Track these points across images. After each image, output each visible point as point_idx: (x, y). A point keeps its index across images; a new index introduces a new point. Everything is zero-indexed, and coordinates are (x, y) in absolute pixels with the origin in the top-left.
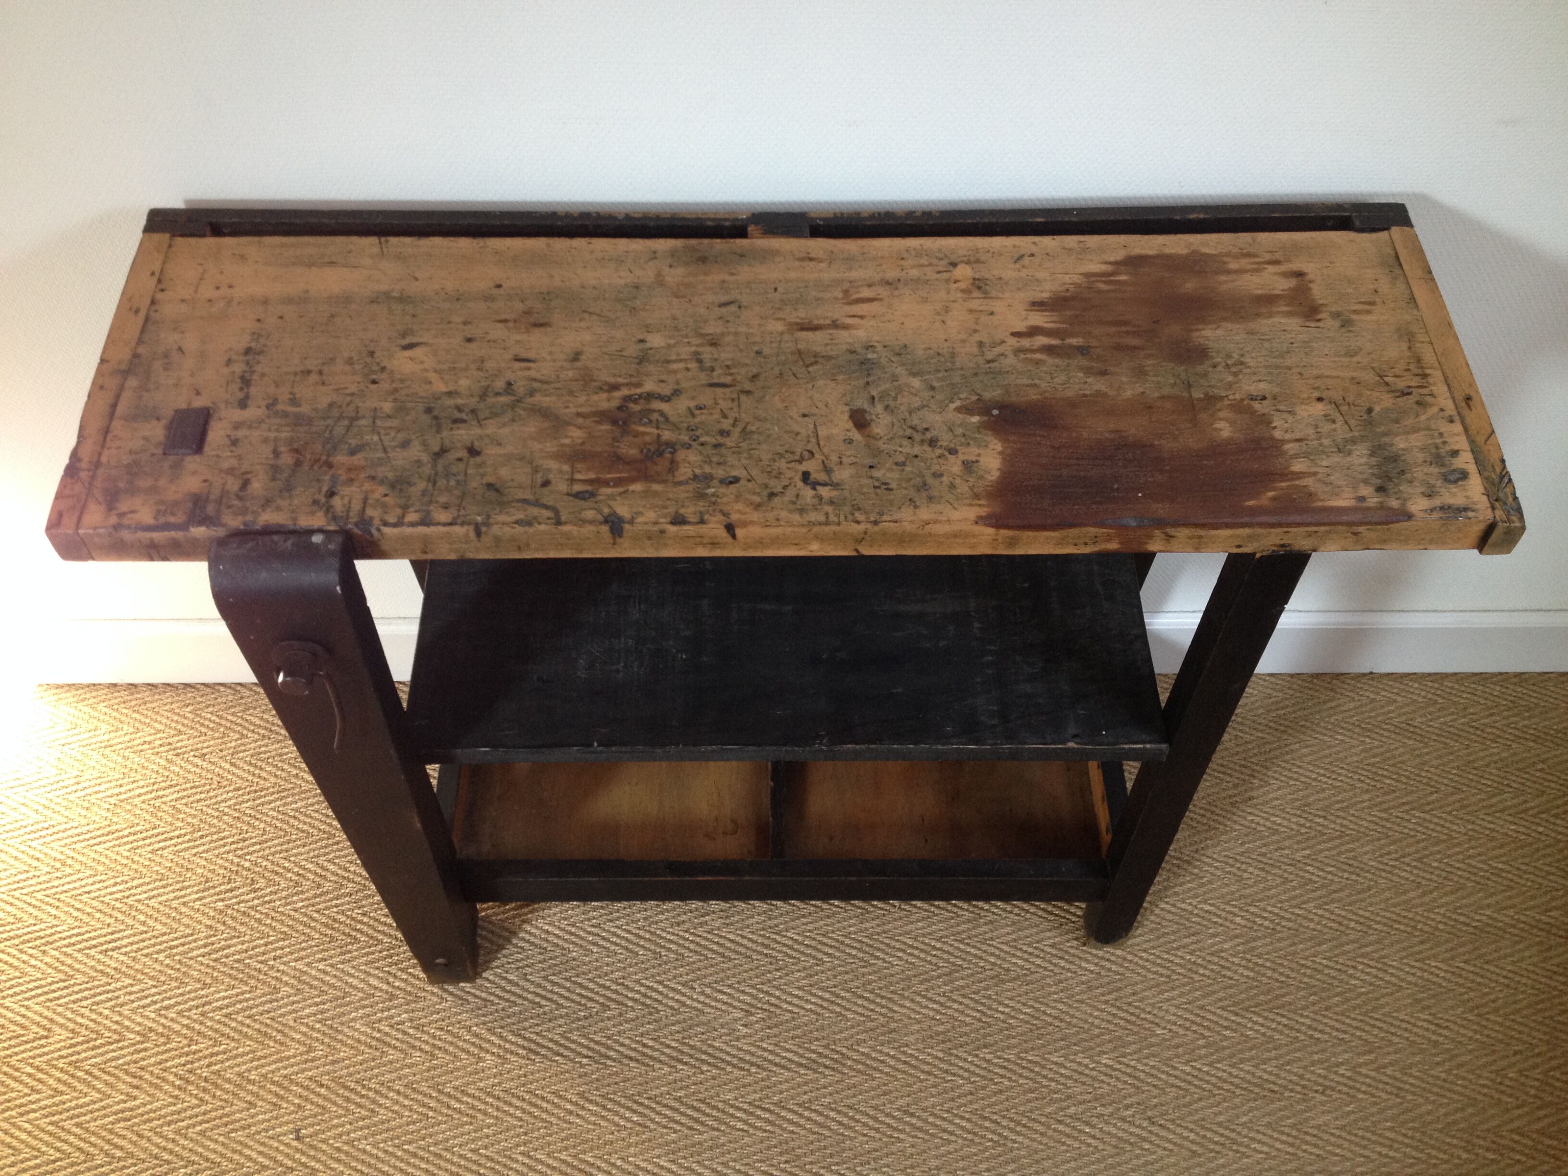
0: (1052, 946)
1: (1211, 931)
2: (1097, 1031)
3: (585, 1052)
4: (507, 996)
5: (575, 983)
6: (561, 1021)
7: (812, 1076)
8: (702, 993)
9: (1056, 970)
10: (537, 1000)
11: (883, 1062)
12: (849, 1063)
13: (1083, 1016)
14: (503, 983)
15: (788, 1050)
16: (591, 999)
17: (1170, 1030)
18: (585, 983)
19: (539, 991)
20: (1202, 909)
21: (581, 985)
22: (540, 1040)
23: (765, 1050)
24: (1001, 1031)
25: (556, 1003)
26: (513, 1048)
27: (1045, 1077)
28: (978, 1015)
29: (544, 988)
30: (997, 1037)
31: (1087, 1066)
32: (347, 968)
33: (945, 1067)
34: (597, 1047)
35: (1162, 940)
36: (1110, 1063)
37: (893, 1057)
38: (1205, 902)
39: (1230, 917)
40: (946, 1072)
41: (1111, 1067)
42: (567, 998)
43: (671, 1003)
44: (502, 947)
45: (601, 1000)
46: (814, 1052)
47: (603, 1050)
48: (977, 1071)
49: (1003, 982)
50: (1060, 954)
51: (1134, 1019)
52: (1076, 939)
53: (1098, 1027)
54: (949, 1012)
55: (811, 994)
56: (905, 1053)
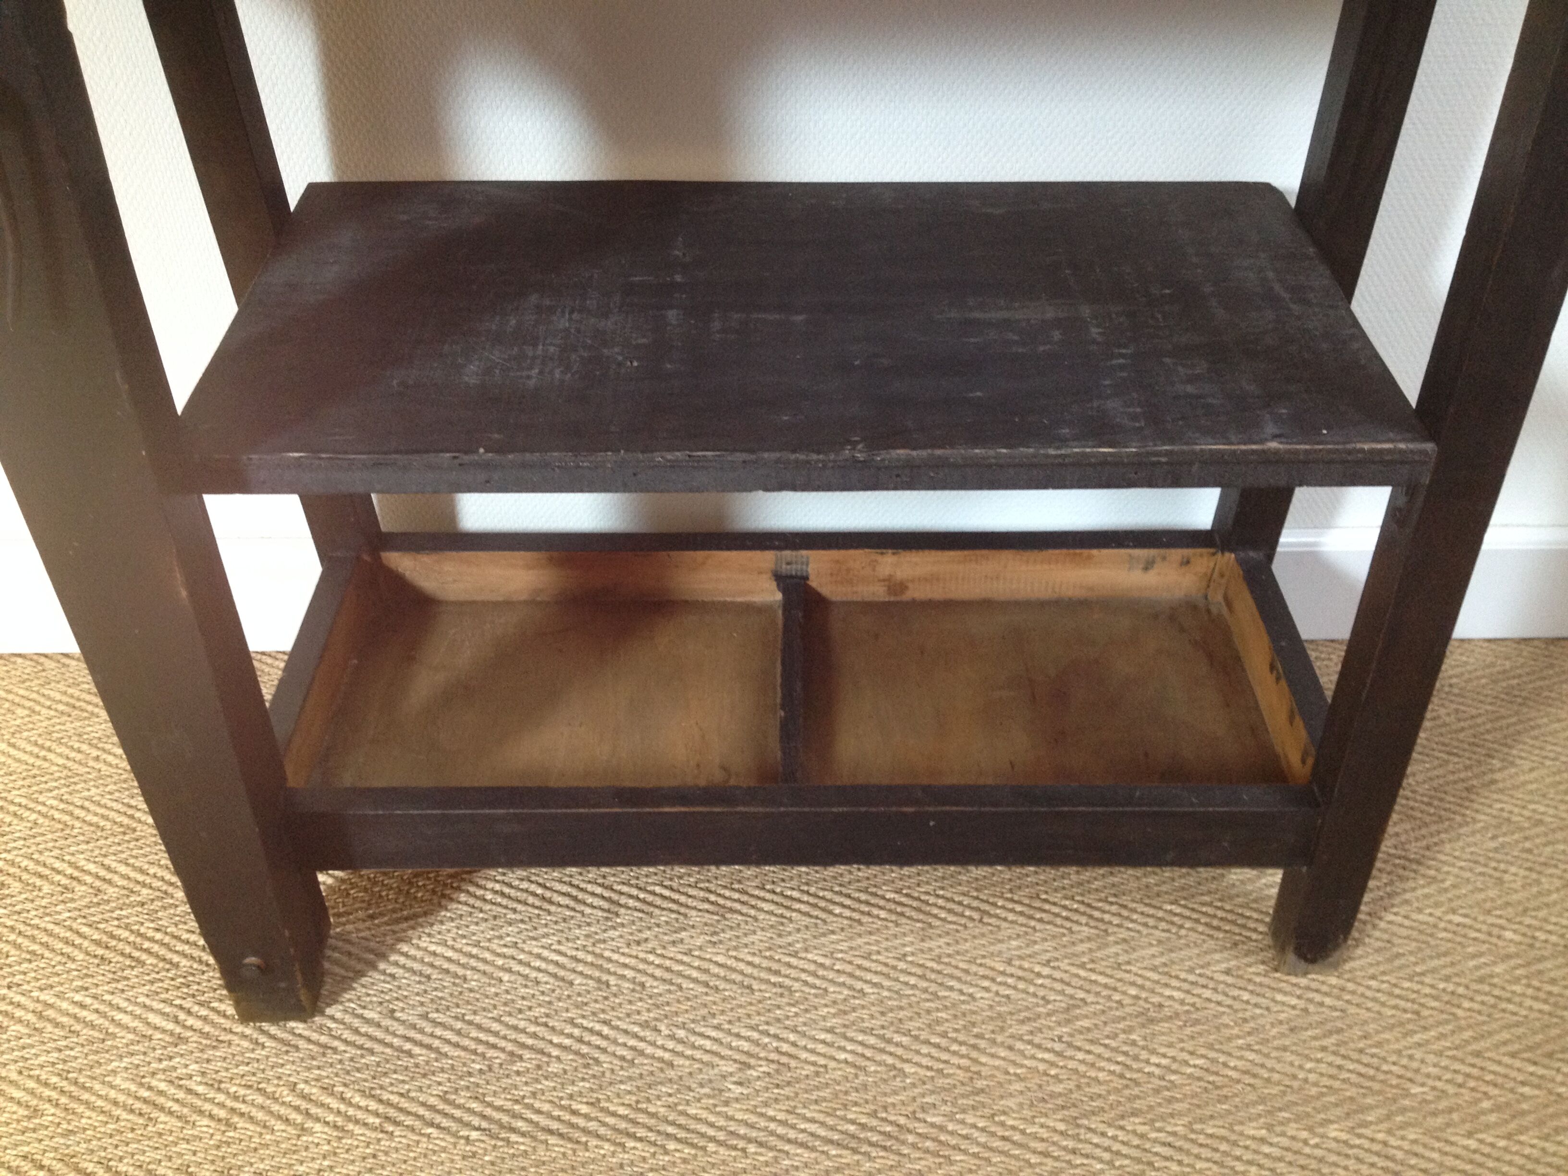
0: (1228, 972)
1: (1470, 950)
2: (1314, 1091)
3: (476, 1121)
4: (360, 1041)
5: (470, 1023)
6: (441, 1077)
7: (849, 1158)
8: (672, 1037)
9: (1237, 1005)
10: (408, 1046)
11: (966, 1137)
12: (911, 1138)
13: (1289, 1070)
14: (356, 1023)
15: (812, 1121)
16: (494, 1046)
17: (1434, 1088)
18: (486, 1023)
19: (412, 1034)
20: (1450, 922)
21: (479, 1027)
22: (404, 1104)
23: (773, 1119)
24: (1157, 1091)
25: (437, 1050)
26: (360, 1115)
27: (1238, 1159)
28: (1118, 1068)
29: (422, 1031)
30: (1152, 1100)
31: (1305, 1142)
32: (117, 1000)
33: (1071, 1144)
34: (496, 1115)
35: (1397, 963)
36: (1344, 1136)
37: (983, 1130)
38: (1454, 911)
39: (1495, 931)
40: (1074, 1152)
41: (1345, 1142)
42: (457, 1045)
43: (621, 1051)
44: (361, 974)
45: (510, 1047)
46: (853, 1122)
47: (505, 1119)
48: (1125, 1150)
49: (1152, 1021)
50: (1241, 983)
51: (1371, 1072)
52: (1263, 962)
53: (1316, 1084)
54: (1071, 1064)
55: (846, 1038)
56: (1002, 1124)
